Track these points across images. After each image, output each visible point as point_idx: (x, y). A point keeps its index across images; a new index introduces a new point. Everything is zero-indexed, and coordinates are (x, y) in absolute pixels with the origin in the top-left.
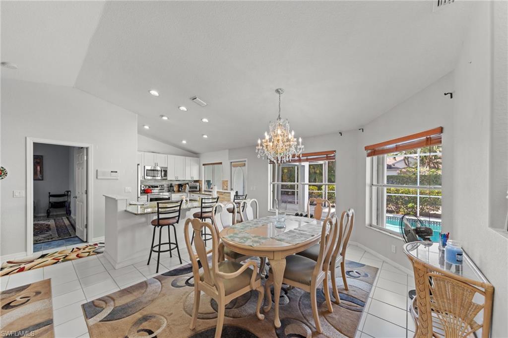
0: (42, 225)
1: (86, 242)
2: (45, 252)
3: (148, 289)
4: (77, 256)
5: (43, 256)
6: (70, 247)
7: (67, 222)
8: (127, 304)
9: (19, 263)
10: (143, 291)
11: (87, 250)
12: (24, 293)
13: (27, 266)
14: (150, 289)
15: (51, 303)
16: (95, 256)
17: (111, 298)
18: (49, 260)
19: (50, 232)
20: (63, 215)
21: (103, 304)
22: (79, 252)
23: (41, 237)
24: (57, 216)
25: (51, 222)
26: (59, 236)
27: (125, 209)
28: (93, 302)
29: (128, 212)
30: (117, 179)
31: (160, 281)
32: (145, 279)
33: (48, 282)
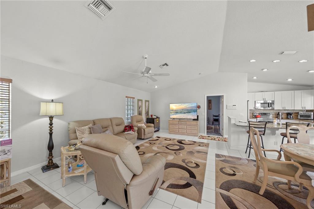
0: (210, 127)
1: (223, 136)
2: (209, 136)
3: (240, 161)
4: (218, 140)
5: (209, 137)
6: (217, 136)
7: (218, 127)
8: (230, 160)
9: (203, 136)
10: (238, 160)
11: (222, 139)
12: (203, 144)
13: (205, 138)
14: (241, 161)
15: (208, 149)
16: (224, 142)
17: (225, 156)
18: (210, 138)
19: (212, 130)
20: (218, 125)
21: (222, 156)
22: (219, 139)
23: (209, 131)
24: (216, 125)
25: (213, 127)
26: (215, 132)
27: (234, 123)
28: (219, 154)
29: (236, 125)
30: (236, 109)
31: (248, 161)
32: (241, 157)
33: (208, 144)
